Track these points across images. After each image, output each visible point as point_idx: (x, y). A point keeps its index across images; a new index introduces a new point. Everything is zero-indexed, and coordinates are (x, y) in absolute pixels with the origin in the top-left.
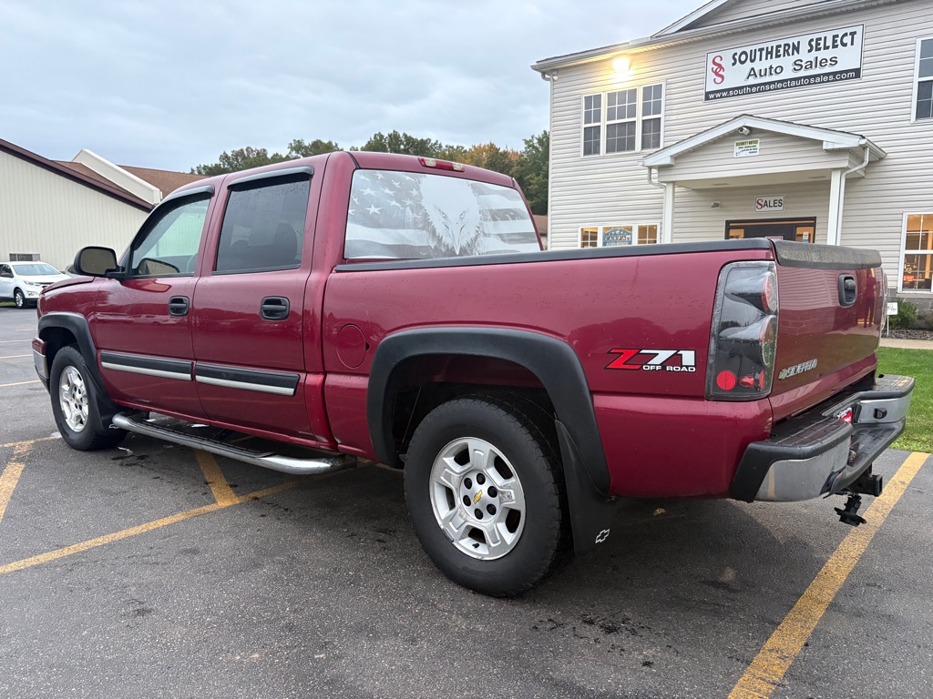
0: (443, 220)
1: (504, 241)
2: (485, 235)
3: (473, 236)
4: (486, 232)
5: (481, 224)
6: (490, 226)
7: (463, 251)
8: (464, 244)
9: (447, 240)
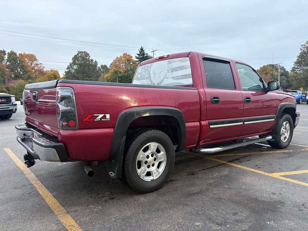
0: (154, 75)
1: (174, 79)
2: (167, 78)
3: (162, 79)
4: (167, 77)
5: (166, 74)
6: (170, 75)
7: (158, 84)
8: (159, 82)
9: (154, 81)
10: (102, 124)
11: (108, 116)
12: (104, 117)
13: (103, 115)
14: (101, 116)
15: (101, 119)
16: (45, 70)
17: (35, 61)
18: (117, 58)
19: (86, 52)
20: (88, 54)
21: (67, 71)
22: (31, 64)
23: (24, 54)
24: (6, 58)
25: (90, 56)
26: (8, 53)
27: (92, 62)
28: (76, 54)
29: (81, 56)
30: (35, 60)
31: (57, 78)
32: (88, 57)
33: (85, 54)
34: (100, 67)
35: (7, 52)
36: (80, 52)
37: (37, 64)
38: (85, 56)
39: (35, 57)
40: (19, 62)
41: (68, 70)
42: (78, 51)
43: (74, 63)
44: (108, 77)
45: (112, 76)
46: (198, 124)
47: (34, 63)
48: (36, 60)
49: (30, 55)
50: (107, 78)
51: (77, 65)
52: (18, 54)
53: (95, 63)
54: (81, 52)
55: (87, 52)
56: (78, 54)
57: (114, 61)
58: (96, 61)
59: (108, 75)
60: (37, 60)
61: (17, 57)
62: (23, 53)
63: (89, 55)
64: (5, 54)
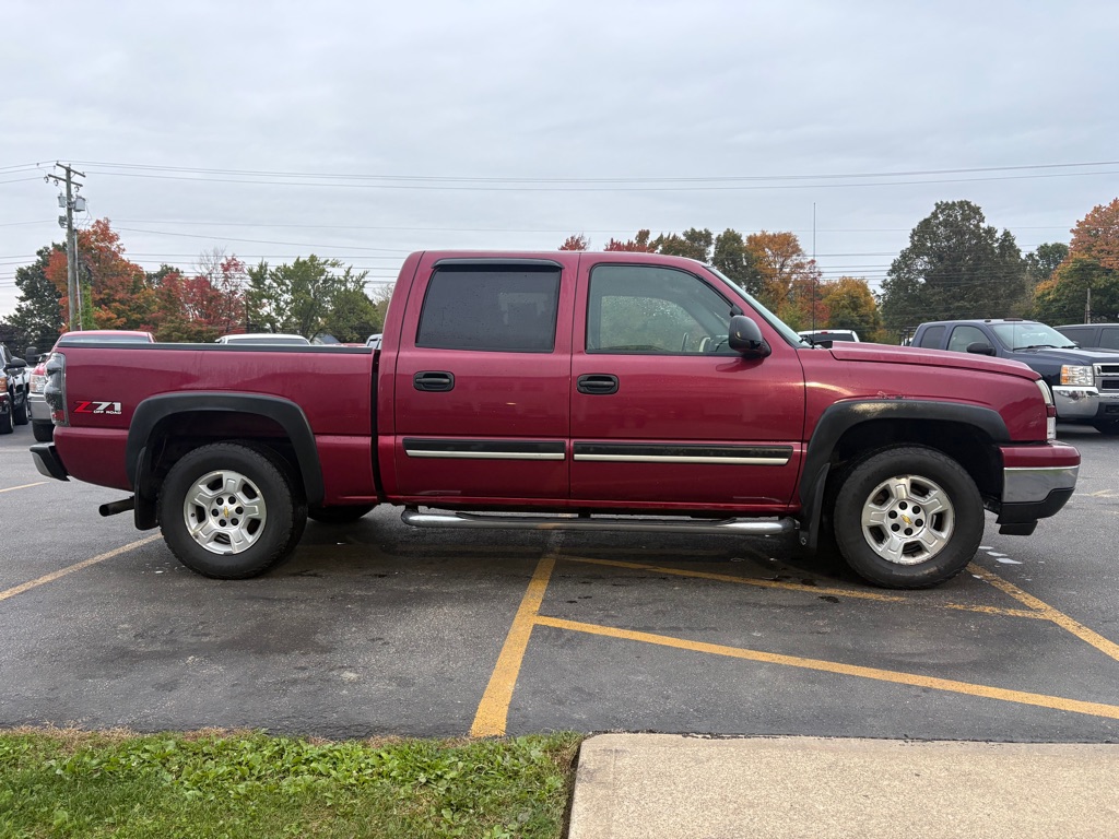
10: (107, 421)
11: (118, 406)
12: (111, 408)
13: (108, 404)
14: (105, 405)
15: (105, 410)
16: (823, 281)
17: (794, 257)
18: (1097, 210)
19: (968, 203)
20: (976, 211)
21: (889, 279)
22: (783, 266)
23: (764, 236)
24: (712, 255)
25: (984, 215)
26: (718, 239)
27: (992, 237)
28: (928, 216)
29: (946, 224)
30: (793, 253)
31: (862, 306)
32: (974, 222)
33: (964, 211)
34: (1036, 253)
35: (714, 237)
36: (943, 207)
37: (800, 266)
38: (963, 220)
39: (795, 240)
40: (745, 264)
41: (894, 276)
42: (937, 204)
43: (917, 249)
44: (1049, 294)
45: (1067, 286)
46: (367, 441)
47: (789, 262)
48: (797, 250)
49: (780, 236)
50: (1044, 295)
51: (927, 255)
52: (744, 239)
53: (1004, 241)
54: (947, 204)
55: (973, 204)
56: (935, 215)
57: (1080, 224)
58: (1007, 234)
59: (1049, 283)
60: (800, 250)
61: (741, 250)
62: (759, 234)
63: (982, 211)
64: (709, 243)
